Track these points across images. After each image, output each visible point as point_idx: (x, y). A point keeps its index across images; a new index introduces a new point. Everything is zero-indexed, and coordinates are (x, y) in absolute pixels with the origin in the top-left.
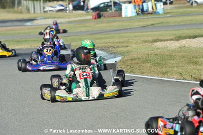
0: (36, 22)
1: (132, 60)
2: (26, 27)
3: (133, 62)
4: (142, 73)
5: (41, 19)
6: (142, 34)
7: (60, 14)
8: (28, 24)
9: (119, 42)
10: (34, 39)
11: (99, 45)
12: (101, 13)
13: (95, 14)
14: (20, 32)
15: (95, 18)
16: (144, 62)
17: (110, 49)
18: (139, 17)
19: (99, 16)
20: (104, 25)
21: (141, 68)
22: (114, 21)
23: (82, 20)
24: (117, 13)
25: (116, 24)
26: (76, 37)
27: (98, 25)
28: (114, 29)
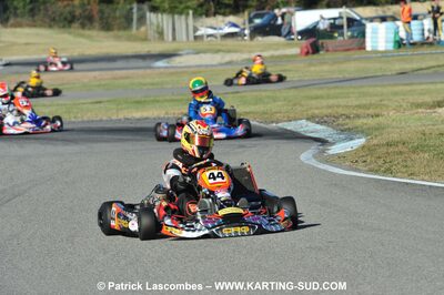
0: (177, 61)
1: (389, 145)
2: (157, 71)
3: (391, 149)
4: (411, 175)
5: (187, 54)
6: (408, 88)
7: (230, 42)
8: (160, 64)
9: (359, 107)
10: (174, 97)
11: (316, 112)
12: (320, 41)
13: (305, 43)
14: (142, 81)
15: (307, 53)
16: (415, 150)
17: (340, 121)
18: (403, 52)
19: (315, 49)
20: (326, 68)
21: (409, 163)
22: (348, 60)
23: (278, 57)
24: (356, 43)
25: (352, 67)
26: (264, 94)
27: (313, 69)
28: (347, 76)
